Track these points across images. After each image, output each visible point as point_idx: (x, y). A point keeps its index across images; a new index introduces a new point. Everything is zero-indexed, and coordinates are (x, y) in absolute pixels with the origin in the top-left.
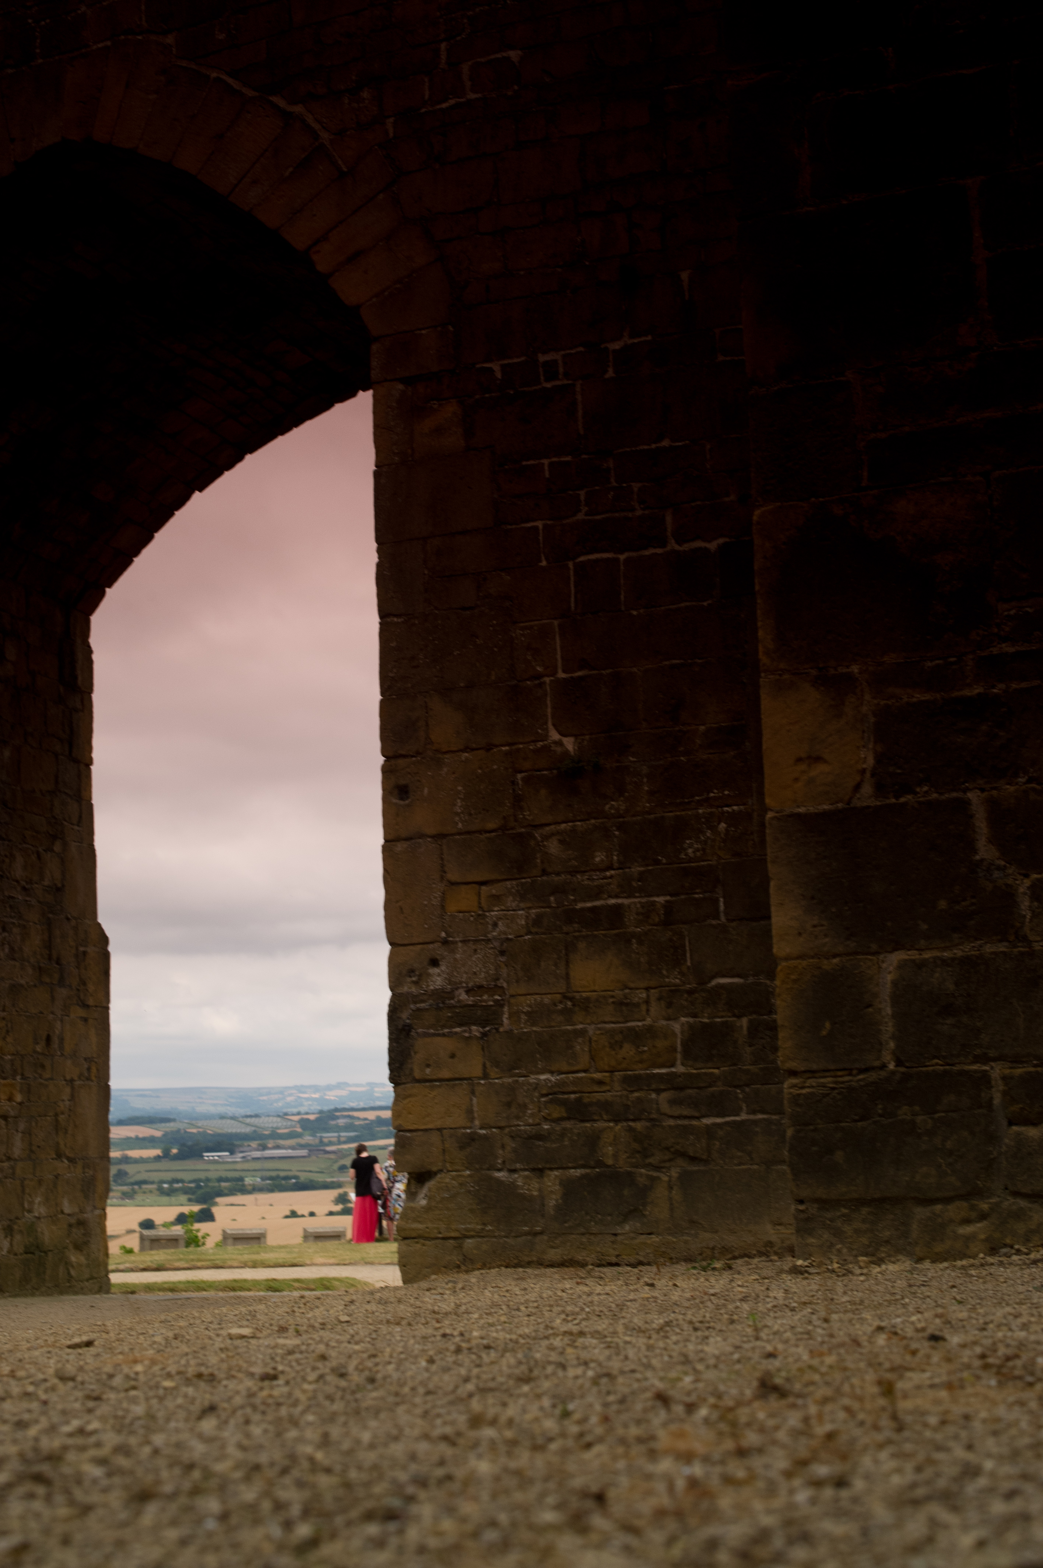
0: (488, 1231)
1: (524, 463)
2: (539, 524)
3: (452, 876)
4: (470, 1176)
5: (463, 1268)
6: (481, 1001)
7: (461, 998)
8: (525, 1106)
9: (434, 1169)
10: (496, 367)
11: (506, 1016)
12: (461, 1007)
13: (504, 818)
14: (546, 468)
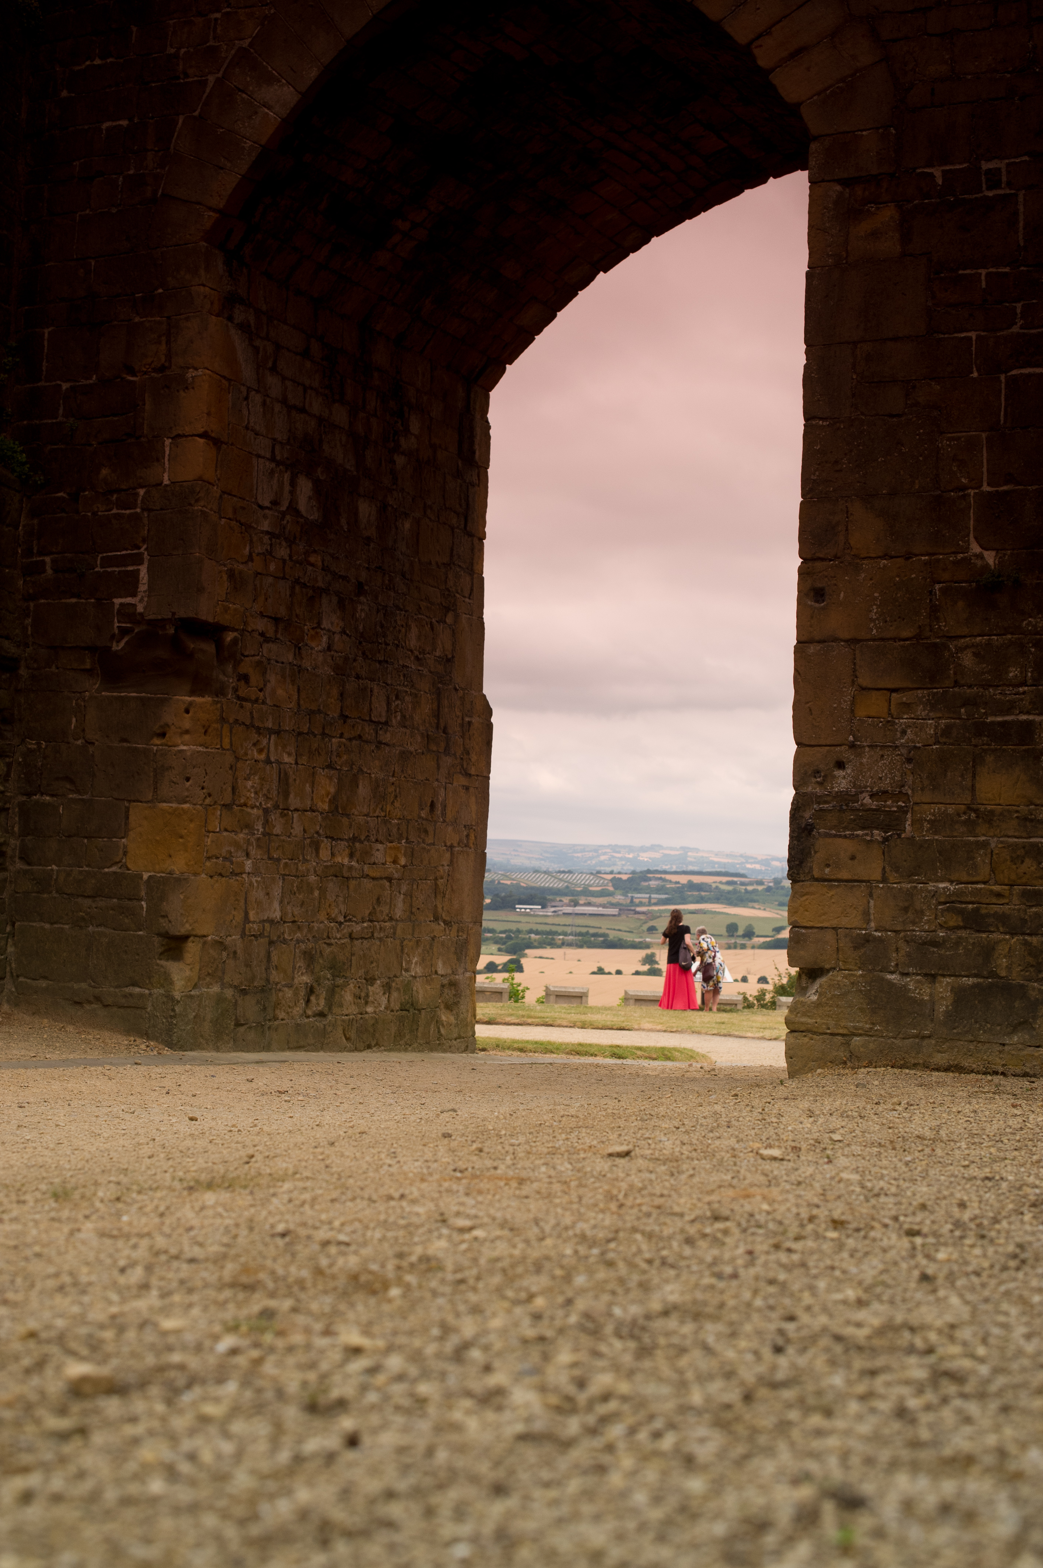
0: (877, 1030)
1: (961, 272)
2: (973, 335)
3: (865, 680)
4: (861, 975)
5: (849, 1064)
6: (885, 806)
7: (865, 801)
8: (922, 912)
9: (827, 966)
10: (937, 172)
11: (908, 823)
12: (863, 810)
13: (920, 627)
14: (983, 278)
